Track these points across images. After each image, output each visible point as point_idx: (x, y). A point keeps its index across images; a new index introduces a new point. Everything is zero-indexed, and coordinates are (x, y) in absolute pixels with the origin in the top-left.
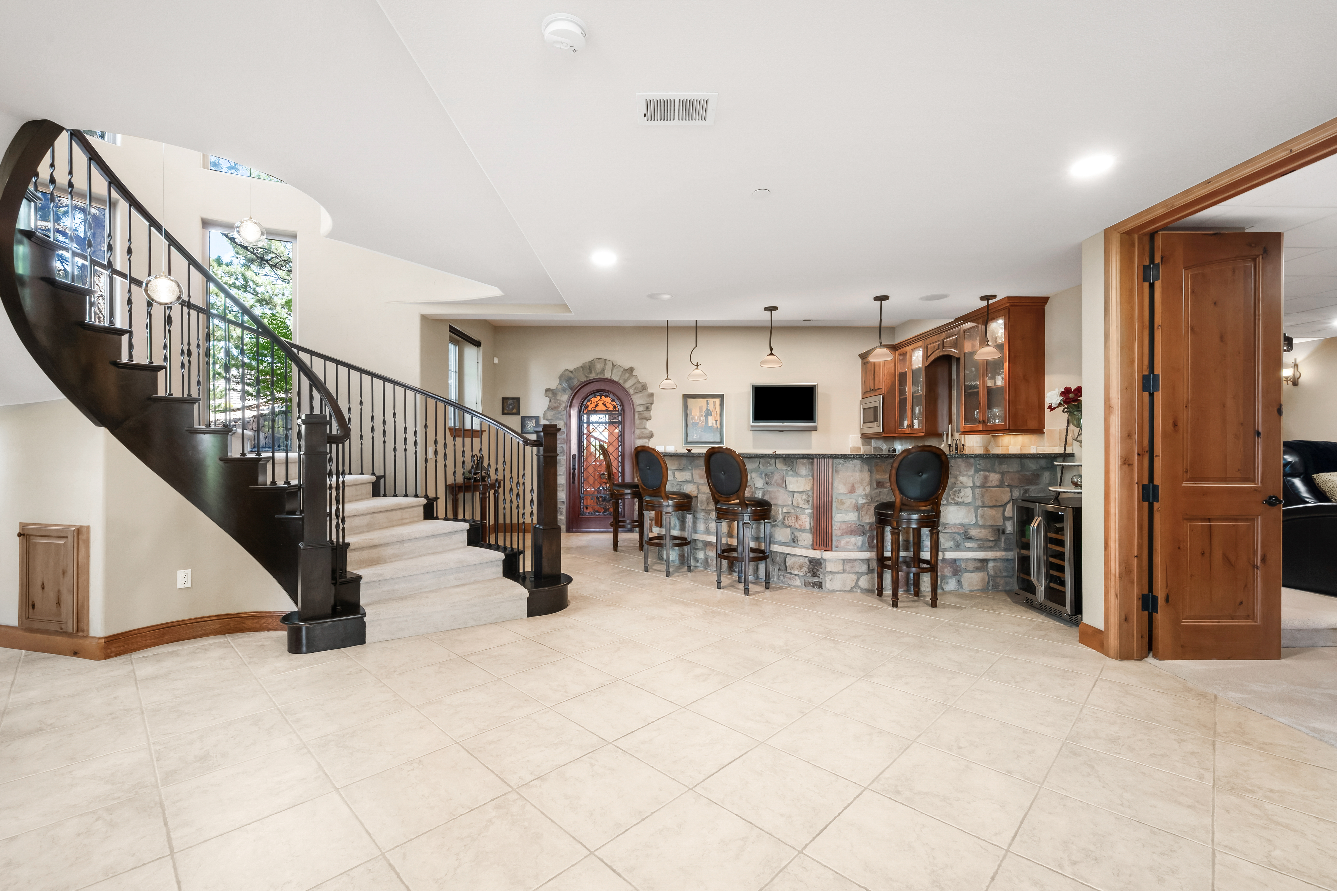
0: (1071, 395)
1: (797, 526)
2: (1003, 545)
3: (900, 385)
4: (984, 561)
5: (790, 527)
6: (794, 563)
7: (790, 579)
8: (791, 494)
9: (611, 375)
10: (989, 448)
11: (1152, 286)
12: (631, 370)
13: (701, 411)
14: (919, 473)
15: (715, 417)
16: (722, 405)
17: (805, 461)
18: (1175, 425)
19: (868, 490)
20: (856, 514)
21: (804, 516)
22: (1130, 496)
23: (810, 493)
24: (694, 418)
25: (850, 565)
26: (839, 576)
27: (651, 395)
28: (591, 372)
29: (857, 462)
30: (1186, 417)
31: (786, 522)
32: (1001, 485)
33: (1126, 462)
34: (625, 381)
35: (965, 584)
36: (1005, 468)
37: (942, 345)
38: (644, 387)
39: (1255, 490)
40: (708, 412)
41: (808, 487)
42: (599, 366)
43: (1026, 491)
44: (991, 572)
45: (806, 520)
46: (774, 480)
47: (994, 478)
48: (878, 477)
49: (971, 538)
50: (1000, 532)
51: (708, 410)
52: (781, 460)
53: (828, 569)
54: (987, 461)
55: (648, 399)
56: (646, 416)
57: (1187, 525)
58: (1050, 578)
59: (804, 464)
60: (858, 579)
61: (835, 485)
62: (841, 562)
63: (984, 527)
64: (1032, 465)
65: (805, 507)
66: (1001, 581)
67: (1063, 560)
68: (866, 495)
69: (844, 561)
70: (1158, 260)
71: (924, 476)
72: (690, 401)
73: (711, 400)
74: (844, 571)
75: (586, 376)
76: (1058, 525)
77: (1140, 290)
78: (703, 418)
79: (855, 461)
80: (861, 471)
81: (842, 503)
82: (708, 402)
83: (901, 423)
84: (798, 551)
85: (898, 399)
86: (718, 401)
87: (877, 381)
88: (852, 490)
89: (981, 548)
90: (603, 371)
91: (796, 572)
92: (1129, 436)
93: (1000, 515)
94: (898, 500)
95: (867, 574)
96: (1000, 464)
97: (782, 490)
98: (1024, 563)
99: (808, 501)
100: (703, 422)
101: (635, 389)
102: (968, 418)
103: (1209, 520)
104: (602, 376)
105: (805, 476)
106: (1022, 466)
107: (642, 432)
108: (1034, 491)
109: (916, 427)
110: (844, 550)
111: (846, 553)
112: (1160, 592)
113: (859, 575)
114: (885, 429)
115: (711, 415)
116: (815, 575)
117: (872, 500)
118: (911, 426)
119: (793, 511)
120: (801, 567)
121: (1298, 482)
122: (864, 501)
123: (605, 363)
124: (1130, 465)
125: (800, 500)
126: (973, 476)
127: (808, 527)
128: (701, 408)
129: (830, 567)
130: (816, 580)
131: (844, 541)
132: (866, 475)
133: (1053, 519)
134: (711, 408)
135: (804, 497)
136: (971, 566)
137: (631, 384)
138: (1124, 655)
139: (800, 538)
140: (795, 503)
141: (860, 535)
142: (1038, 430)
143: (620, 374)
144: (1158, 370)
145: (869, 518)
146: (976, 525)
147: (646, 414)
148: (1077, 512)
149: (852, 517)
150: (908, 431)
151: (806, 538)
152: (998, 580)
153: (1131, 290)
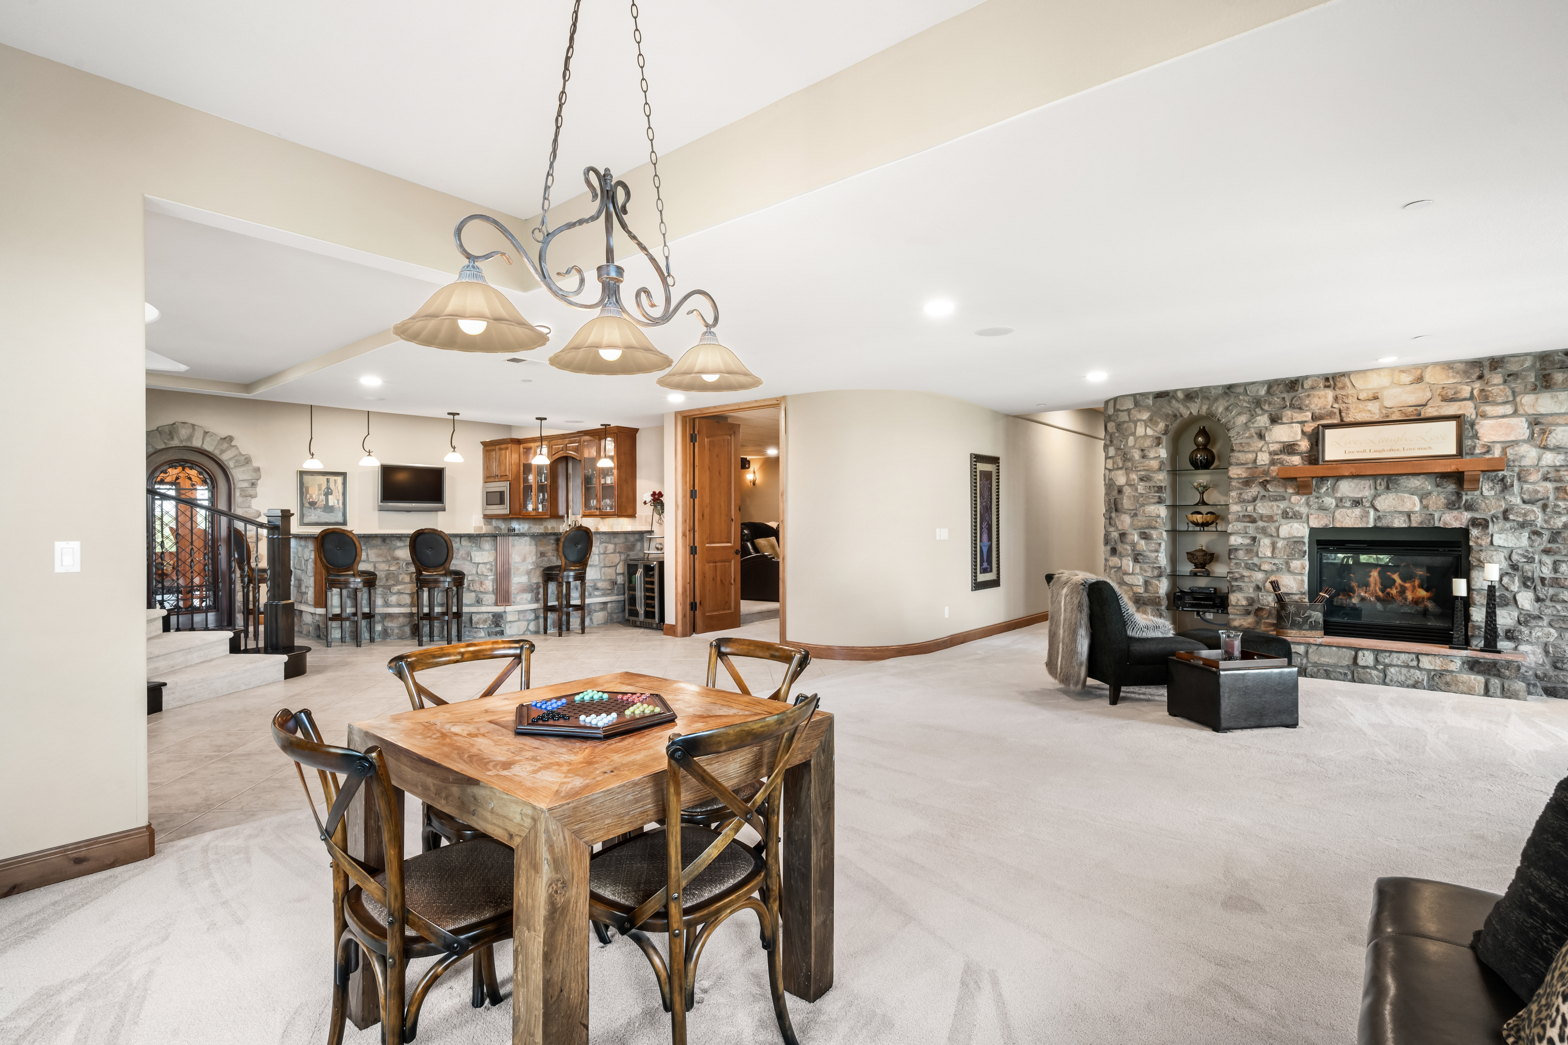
0: (656, 496)
1: (482, 590)
2: (616, 592)
3: (524, 473)
4: (605, 603)
5: (475, 591)
6: (479, 619)
7: (476, 632)
8: (476, 565)
9: (203, 443)
10: (599, 527)
11: (694, 444)
12: (229, 439)
13: (320, 489)
14: (576, 544)
15: (336, 496)
16: (344, 483)
17: (488, 539)
18: (703, 516)
19: (534, 558)
20: (527, 577)
21: (488, 582)
22: (686, 552)
23: (493, 564)
24: (311, 497)
25: (523, 615)
26: (515, 624)
27: (258, 470)
28: (172, 439)
29: (527, 539)
30: (707, 511)
31: (471, 588)
32: (614, 552)
33: (684, 535)
34: (223, 452)
35: (595, 620)
36: (617, 540)
37: (566, 448)
38: (248, 461)
39: (731, 547)
40: (328, 491)
41: (491, 559)
42: (184, 432)
43: (628, 555)
44: (609, 611)
45: (489, 585)
46: (459, 555)
47: (611, 547)
48: (541, 549)
49: (598, 589)
50: (614, 583)
51: (328, 488)
52: (466, 538)
53: (508, 619)
54: (607, 536)
55: (254, 475)
56: (252, 494)
57: (707, 566)
58: (647, 605)
59: (487, 541)
60: (528, 625)
61: (513, 556)
62: (517, 613)
63: (605, 580)
64: (632, 538)
65: (488, 574)
66: (615, 616)
67: (654, 593)
68: (533, 563)
69: (520, 612)
70: (696, 432)
71: (579, 546)
72: (306, 478)
73: (332, 478)
74: (519, 620)
75: (165, 443)
76: (651, 573)
77: (689, 445)
78: (323, 497)
79: (526, 538)
80: (530, 545)
81: (518, 569)
82: (328, 481)
83: (525, 506)
84: (483, 609)
85: (522, 486)
86: (340, 479)
87: (503, 468)
88: (524, 560)
89: (604, 595)
90: (190, 438)
91: (481, 626)
92: (685, 521)
93: (614, 572)
94: (563, 563)
95: (534, 620)
96: (614, 538)
97: (467, 563)
98: (632, 600)
99: (491, 570)
100: (322, 501)
101: (237, 462)
102: (587, 505)
103: (715, 562)
104: (189, 444)
105: (489, 551)
106: (626, 539)
107: (246, 512)
108: (633, 555)
109: (540, 510)
110: (519, 604)
111: (521, 606)
112: (698, 601)
113: (529, 621)
114: (512, 512)
115: (331, 494)
116: (497, 625)
117: (538, 566)
118: (536, 509)
119: (477, 578)
120: (485, 621)
121: (749, 544)
122: (532, 567)
123: (194, 429)
124: (686, 536)
125: (484, 570)
126: (599, 547)
127: (491, 589)
128: (320, 486)
129: (509, 618)
130: (498, 629)
131: (519, 598)
132: (533, 548)
133: (648, 569)
134: (332, 486)
135: (488, 566)
136: (598, 607)
137: (231, 456)
138: (684, 635)
139: (484, 599)
140: (479, 572)
141: (530, 592)
142: (633, 515)
143: (215, 443)
144: (696, 488)
145: (537, 578)
146: (601, 579)
147: (251, 491)
148: (661, 564)
149: (524, 579)
150: (534, 513)
151: (490, 598)
152: (613, 615)
153: (686, 446)
